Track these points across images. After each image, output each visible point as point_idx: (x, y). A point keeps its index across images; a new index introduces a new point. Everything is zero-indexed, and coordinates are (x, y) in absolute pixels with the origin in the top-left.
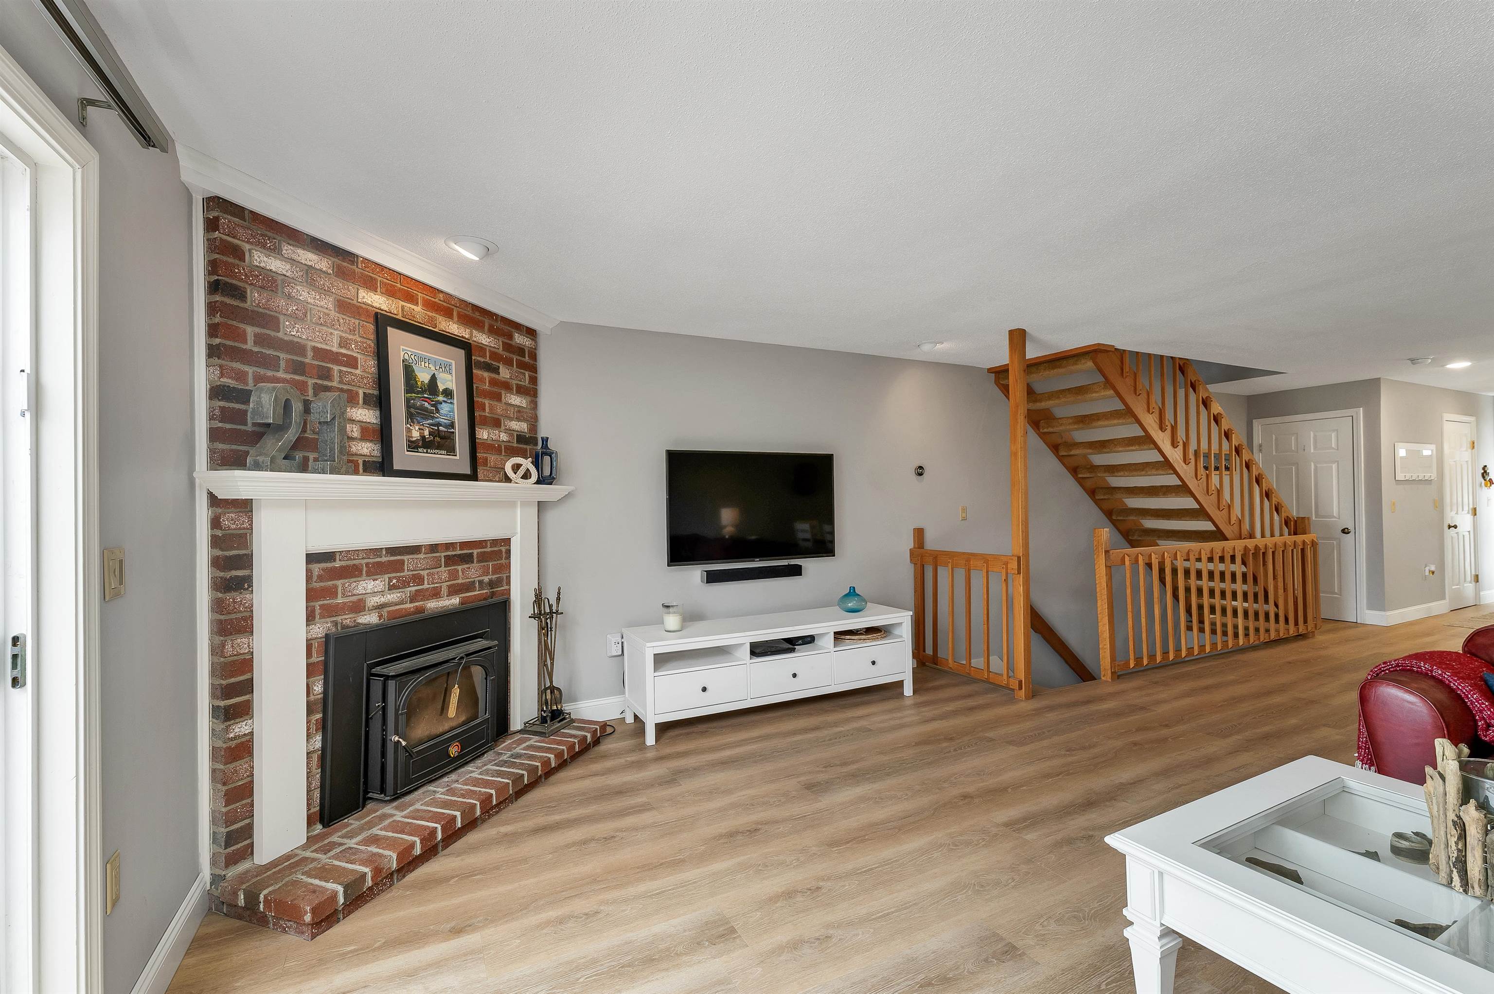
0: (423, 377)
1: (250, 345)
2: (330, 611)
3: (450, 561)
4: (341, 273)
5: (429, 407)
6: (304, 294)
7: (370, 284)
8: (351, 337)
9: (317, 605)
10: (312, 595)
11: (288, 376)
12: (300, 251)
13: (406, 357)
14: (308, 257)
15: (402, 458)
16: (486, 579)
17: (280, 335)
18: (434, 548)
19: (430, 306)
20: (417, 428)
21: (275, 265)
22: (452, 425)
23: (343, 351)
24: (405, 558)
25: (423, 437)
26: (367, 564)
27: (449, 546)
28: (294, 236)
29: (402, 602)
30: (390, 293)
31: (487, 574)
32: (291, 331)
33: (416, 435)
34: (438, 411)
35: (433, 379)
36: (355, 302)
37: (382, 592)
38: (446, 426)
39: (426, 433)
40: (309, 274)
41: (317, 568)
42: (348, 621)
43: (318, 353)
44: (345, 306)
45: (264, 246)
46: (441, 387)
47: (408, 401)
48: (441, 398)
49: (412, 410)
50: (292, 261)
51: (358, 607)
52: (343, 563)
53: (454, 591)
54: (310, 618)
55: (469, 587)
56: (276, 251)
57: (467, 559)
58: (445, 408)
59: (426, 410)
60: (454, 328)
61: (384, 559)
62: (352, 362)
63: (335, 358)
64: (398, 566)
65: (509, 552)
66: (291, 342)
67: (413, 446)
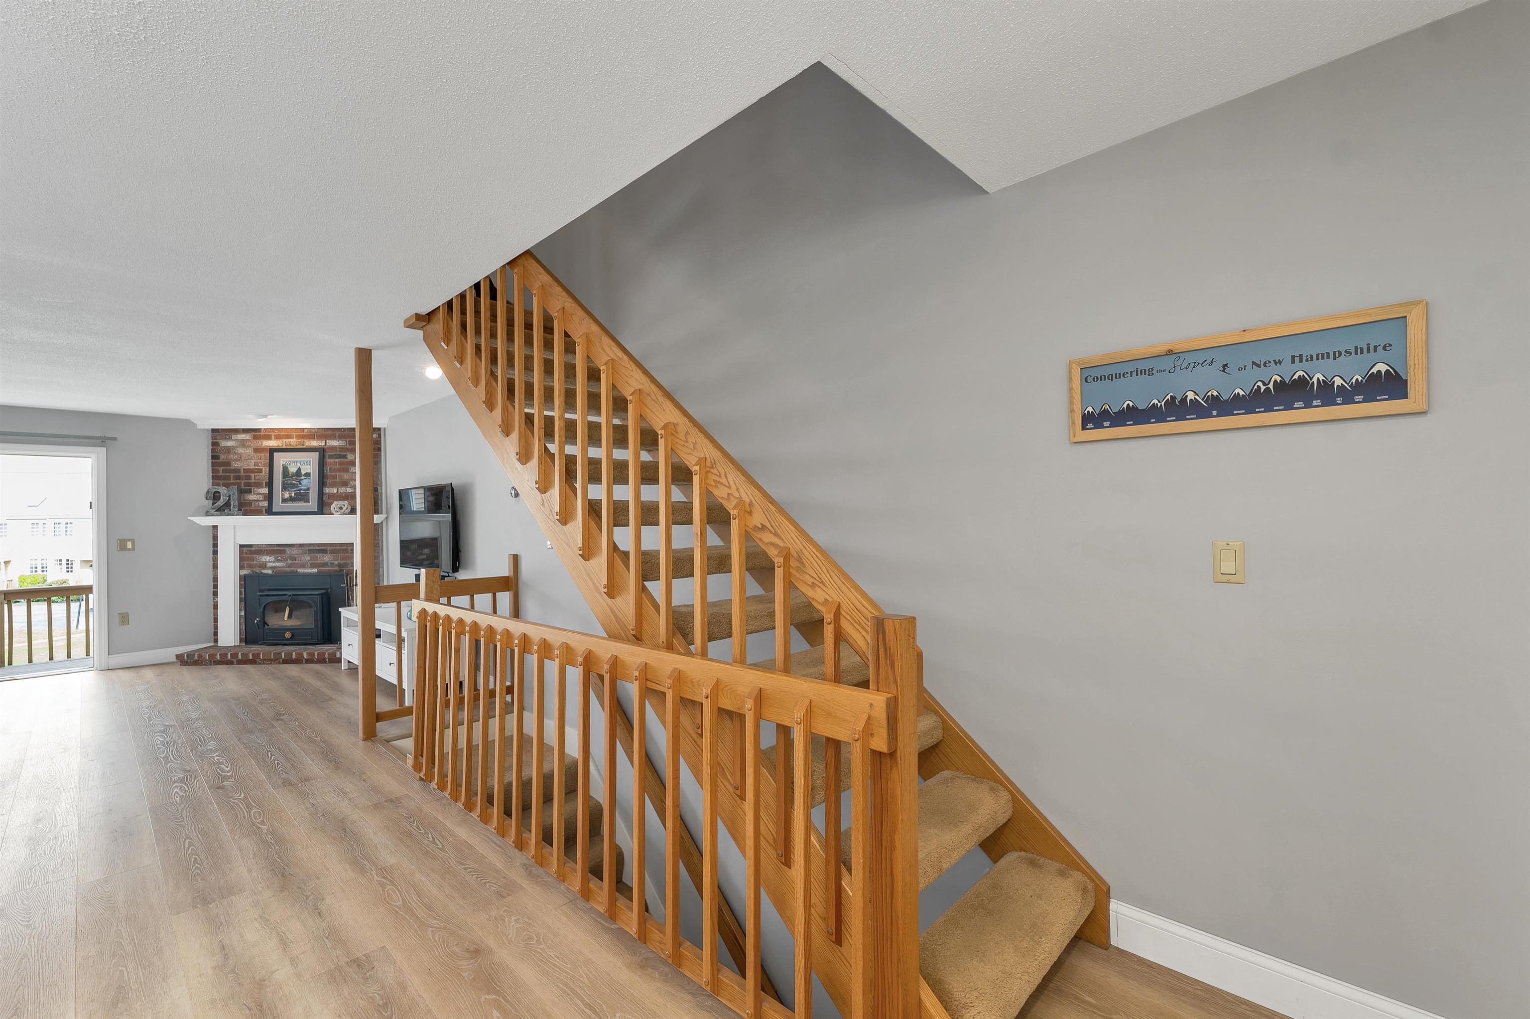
0: (293, 469)
1: (221, 474)
2: (250, 566)
3: (310, 551)
4: (255, 438)
5: (296, 483)
6: (240, 450)
7: (268, 437)
8: (258, 461)
9: (245, 563)
10: (241, 559)
11: (234, 481)
12: (238, 435)
13: (284, 463)
14: (242, 436)
15: (278, 505)
16: (336, 562)
17: (232, 468)
18: (301, 545)
19: (298, 437)
20: (288, 493)
21: (229, 443)
22: (309, 489)
23: (256, 467)
24: (286, 548)
25: (291, 497)
26: (266, 550)
27: (310, 545)
28: (236, 431)
29: (284, 567)
30: (278, 437)
31: (337, 560)
32: (235, 465)
33: (287, 496)
34: (300, 484)
35: (299, 469)
36: (262, 447)
37: (274, 562)
38: (304, 490)
39: (293, 495)
40: (243, 443)
41: (245, 549)
42: (258, 571)
43: (246, 471)
44: (257, 450)
45: (226, 439)
46: (303, 472)
47: (283, 482)
48: (303, 478)
49: (285, 485)
50: (236, 440)
51: (264, 566)
52: (256, 549)
53: (313, 566)
54: (241, 567)
55: (325, 564)
56: (230, 438)
57: (324, 551)
58: (305, 482)
59: (294, 484)
60: (314, 443)
61: (275, 548)
62: (260, 471)
63: (252, 471)
64: (284, 551)
65: (352, 550)
66: (235, 469)
67: (284, 501)
